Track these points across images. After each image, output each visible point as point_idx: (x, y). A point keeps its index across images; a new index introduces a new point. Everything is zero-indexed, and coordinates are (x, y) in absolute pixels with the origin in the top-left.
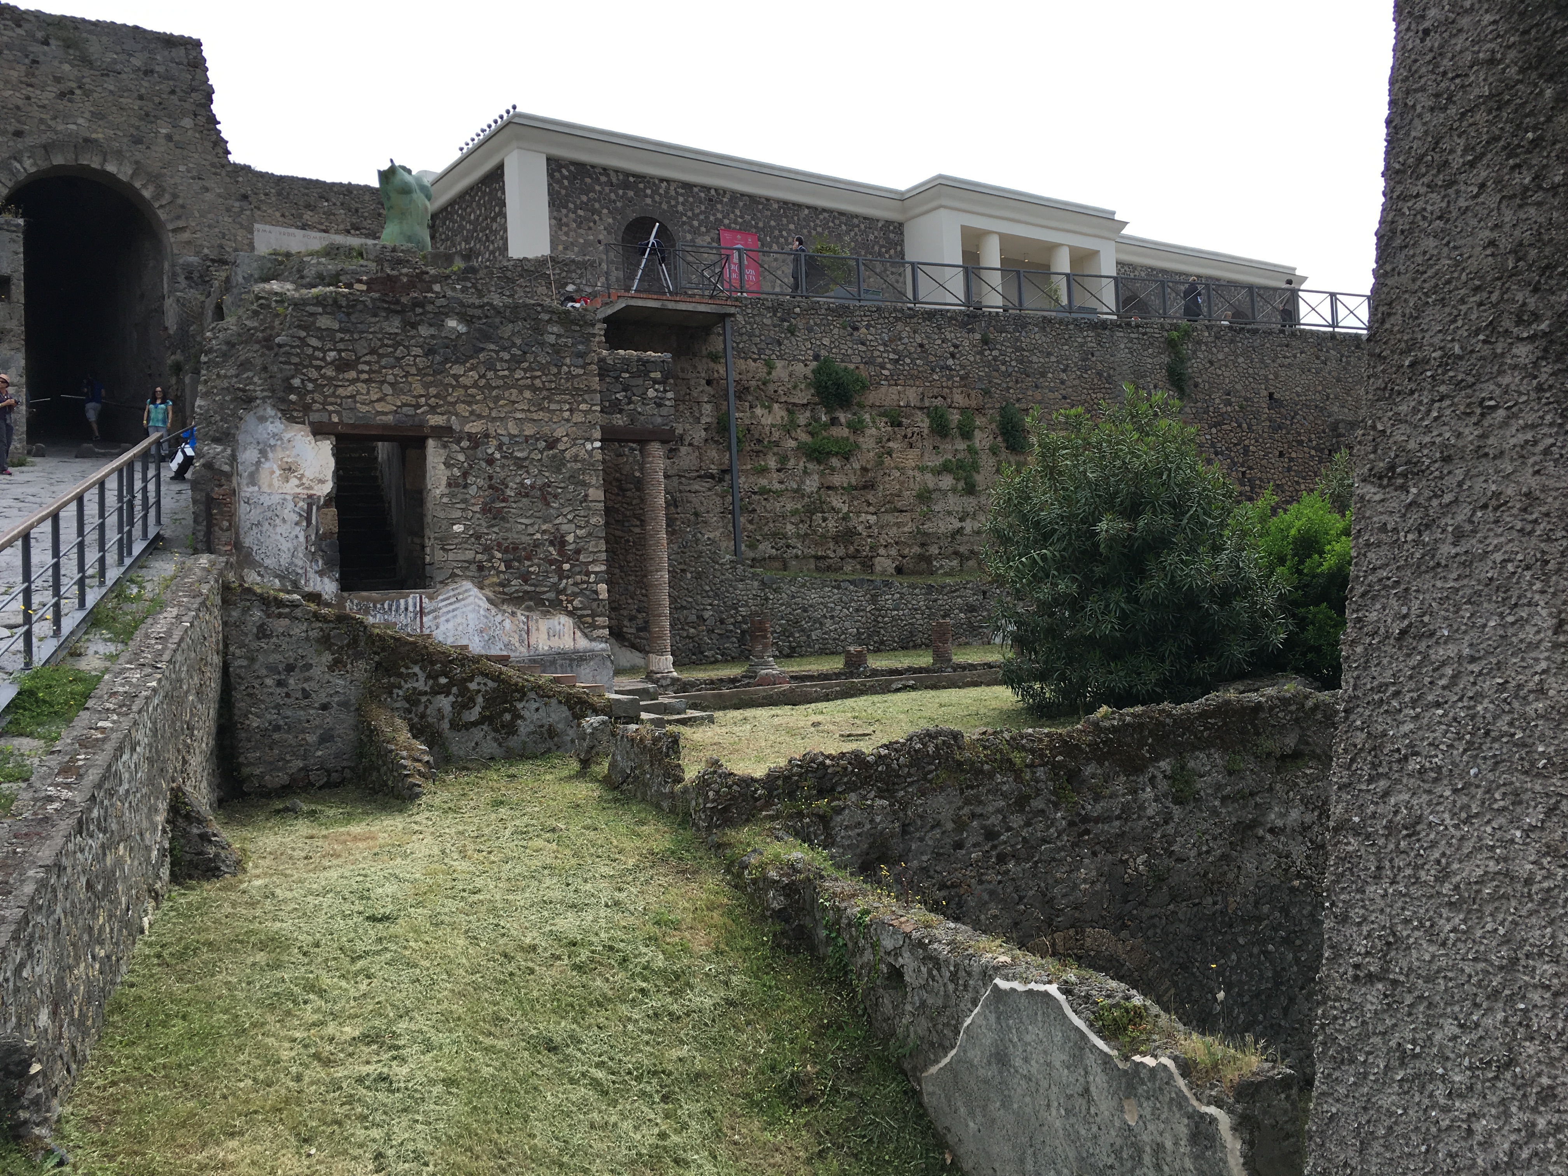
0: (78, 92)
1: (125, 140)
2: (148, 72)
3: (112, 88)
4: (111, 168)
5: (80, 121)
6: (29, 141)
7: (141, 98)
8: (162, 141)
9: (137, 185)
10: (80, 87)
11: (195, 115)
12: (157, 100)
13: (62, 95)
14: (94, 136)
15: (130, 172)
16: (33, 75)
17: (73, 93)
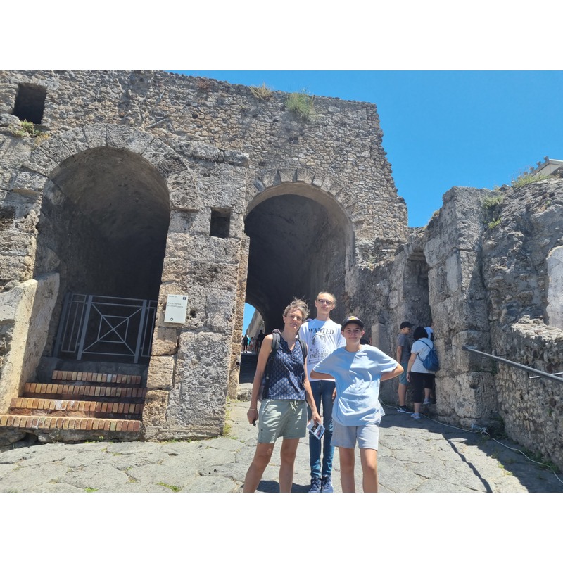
0: (300, 138)
1: (327, 166)
2: (344, 124)
3: (320, 134)
4: (317, 182)
5: (301, 155)
6: (269, 168)
7: (338, 140)
8: (349, 165)
9: (334, 193)
10: (301, 135)
11: (371, 150)
12: (348, 140)
13: (291, 140)
14: (308, 164)
15: (329, 185)
16: (275, 129)
17: (297, 139)
